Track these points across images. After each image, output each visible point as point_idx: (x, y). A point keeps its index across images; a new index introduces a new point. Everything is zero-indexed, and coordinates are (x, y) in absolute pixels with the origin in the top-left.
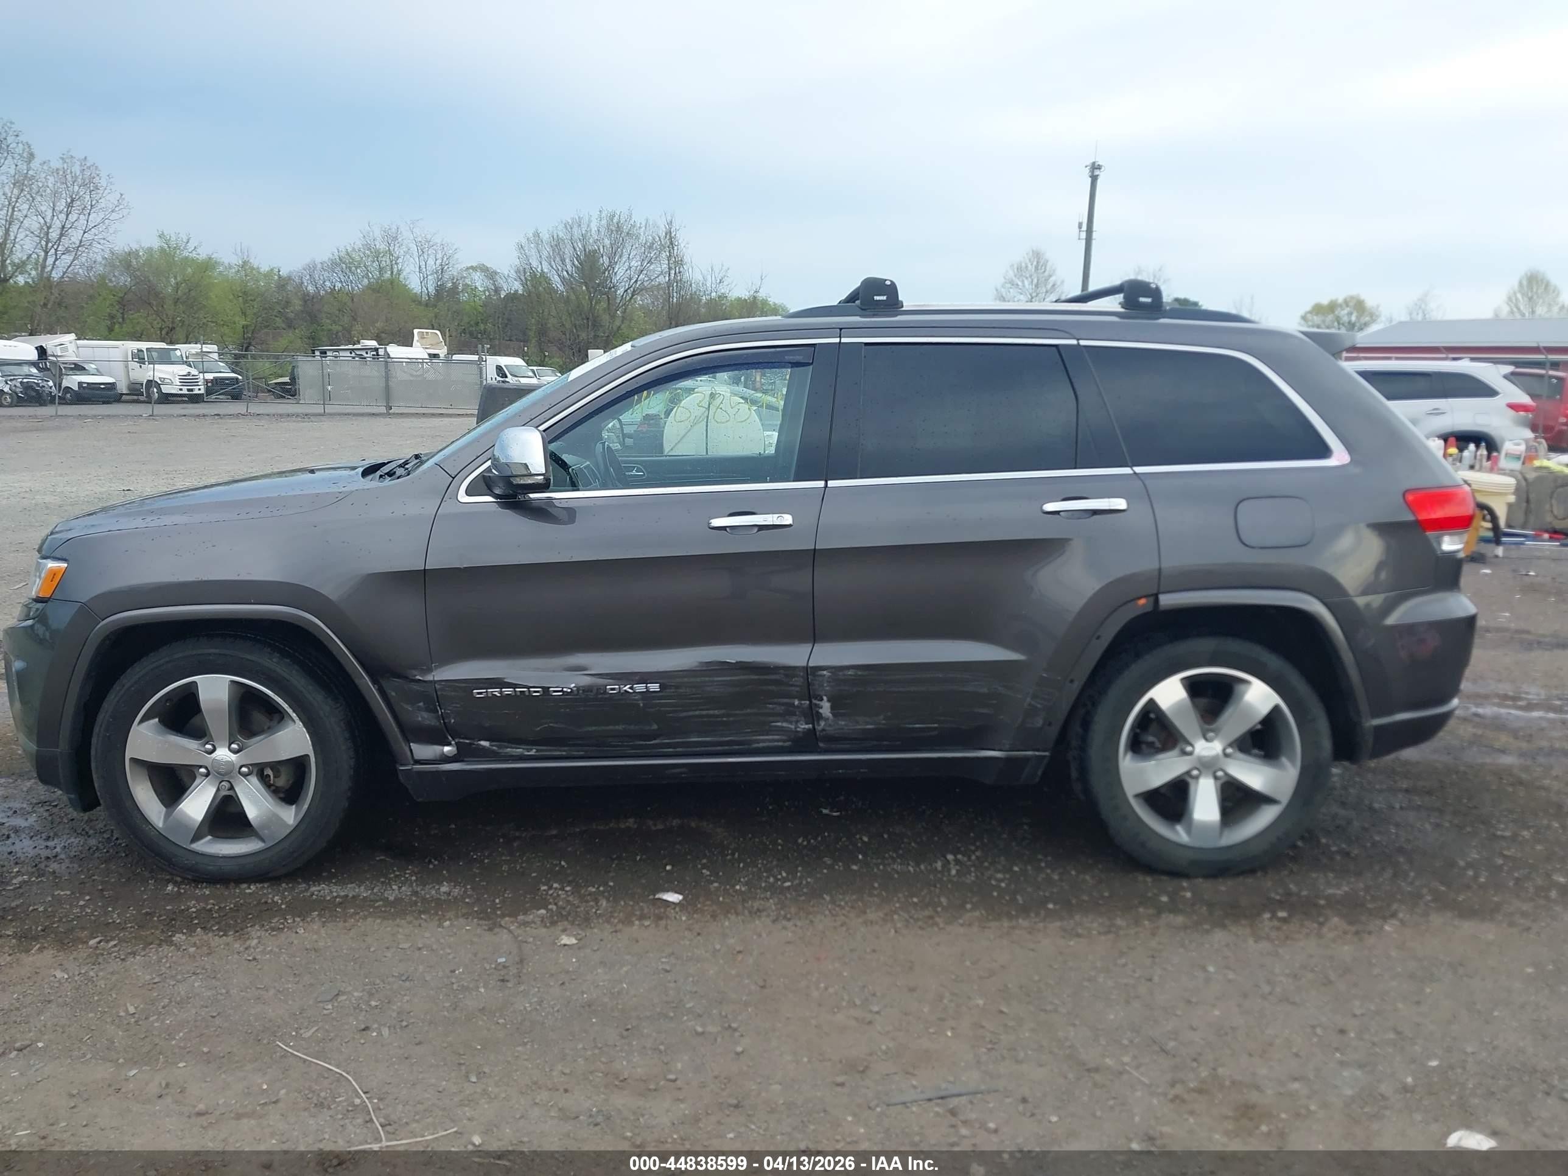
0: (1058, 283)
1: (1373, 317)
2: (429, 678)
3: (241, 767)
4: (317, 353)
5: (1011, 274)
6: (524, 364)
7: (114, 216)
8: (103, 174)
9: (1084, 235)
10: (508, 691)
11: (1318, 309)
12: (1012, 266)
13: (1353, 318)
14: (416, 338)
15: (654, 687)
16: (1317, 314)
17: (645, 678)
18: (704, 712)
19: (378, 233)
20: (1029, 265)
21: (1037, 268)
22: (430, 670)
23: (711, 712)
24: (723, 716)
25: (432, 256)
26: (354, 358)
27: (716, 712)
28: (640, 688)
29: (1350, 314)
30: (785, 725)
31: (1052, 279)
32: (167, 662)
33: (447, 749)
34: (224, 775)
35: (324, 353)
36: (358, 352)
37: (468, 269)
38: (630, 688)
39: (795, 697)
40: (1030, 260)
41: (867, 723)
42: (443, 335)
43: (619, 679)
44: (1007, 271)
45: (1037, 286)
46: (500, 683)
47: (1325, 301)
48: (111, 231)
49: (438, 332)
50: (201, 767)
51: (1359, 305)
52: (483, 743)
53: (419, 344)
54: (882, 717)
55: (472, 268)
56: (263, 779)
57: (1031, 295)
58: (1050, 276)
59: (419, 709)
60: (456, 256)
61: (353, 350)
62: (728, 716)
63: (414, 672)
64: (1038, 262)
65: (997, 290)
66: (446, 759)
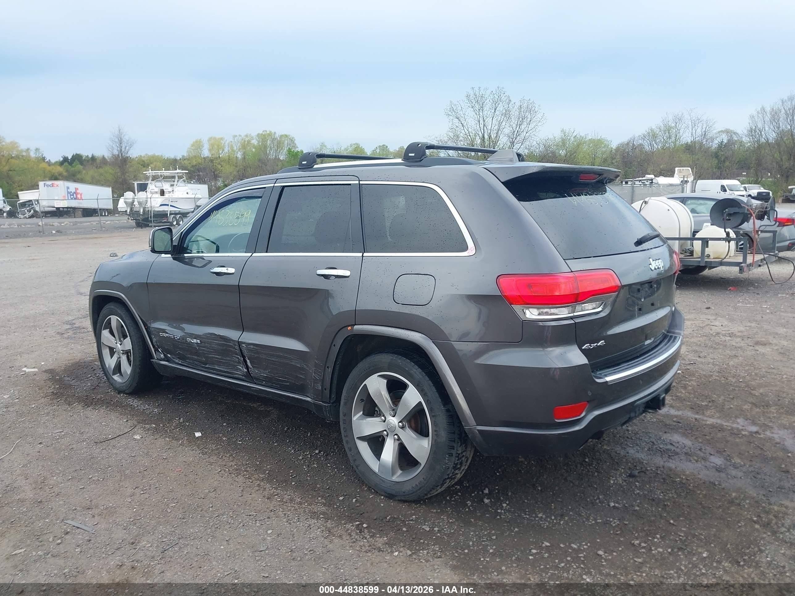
4: (624, 183)
6: (740, 184)
7: (540, 124)
8: (537, 106)
14: (676, 172)
15: (199, 341)
19: (671, 118)
25: (700, 127)
26: (640, 185)
35: (626, 183)
36: (643, 182)
37: (719, 132)
42: (692, 169)
48: (537, 131)
49: (690, 169)
53: (677, 176)
55: (722, 131)
60: (714, 126)
61: (640, 180)
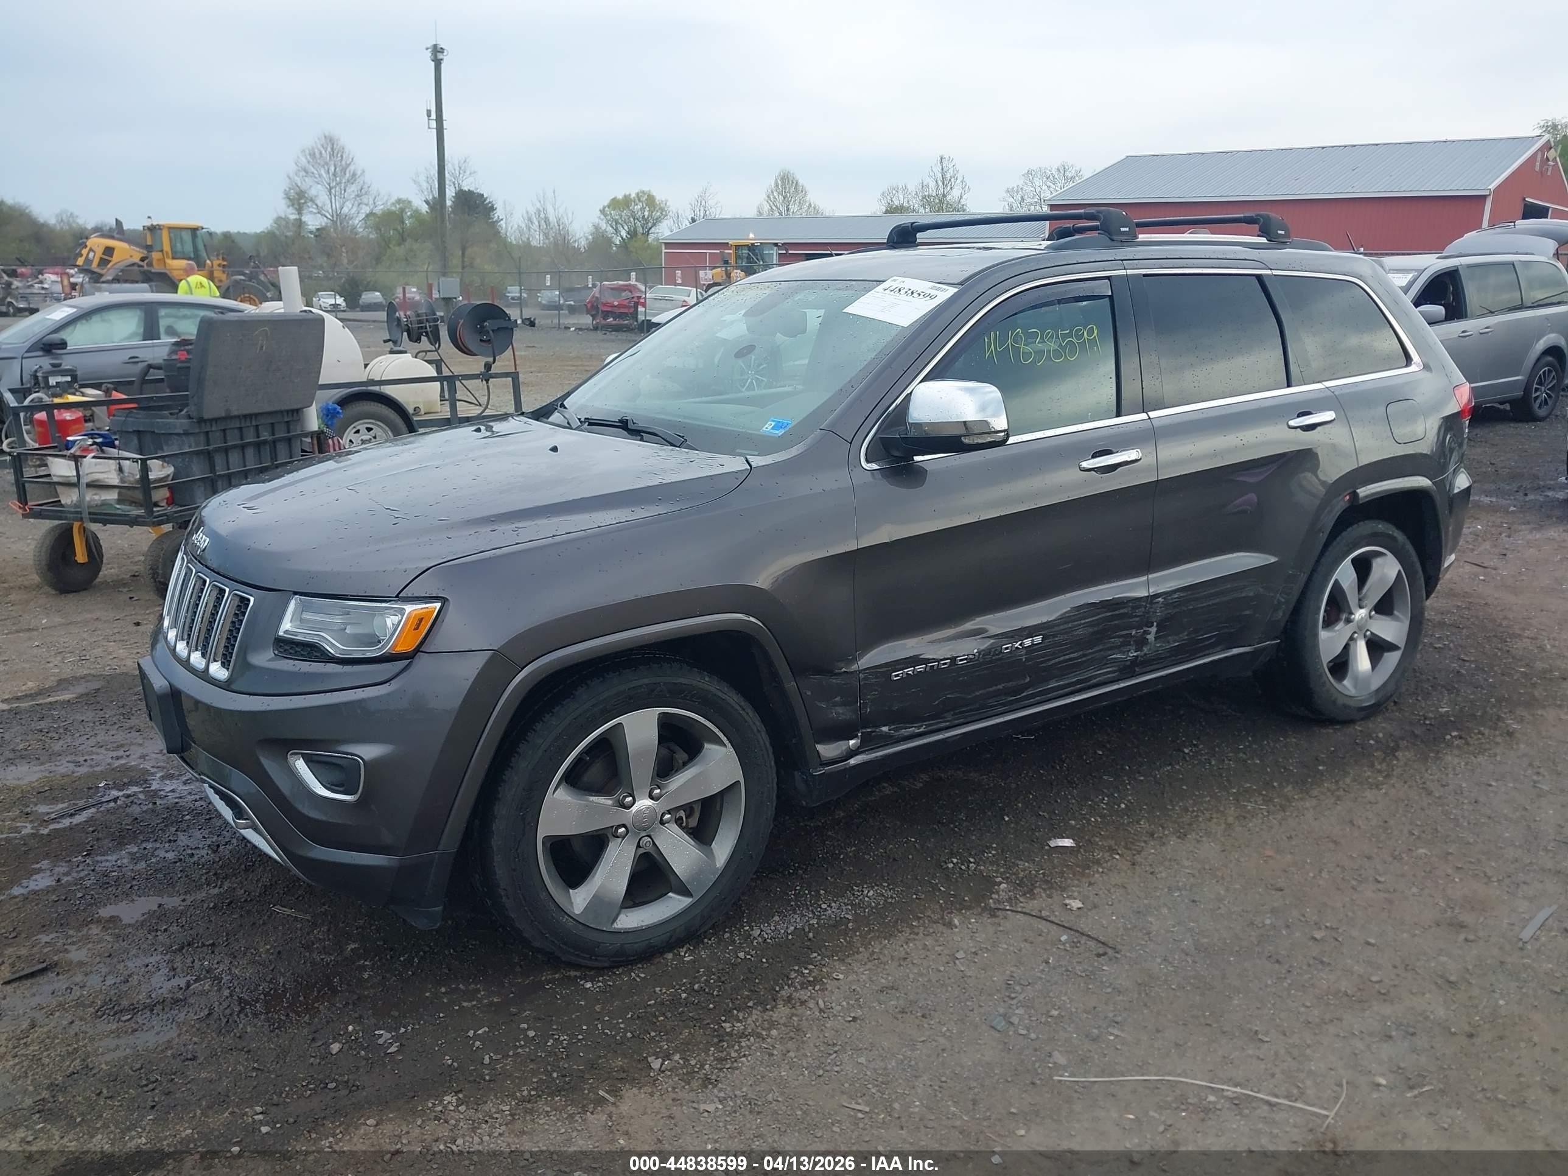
0: (359, 173)
1: (664, 212)
2: (854, 667)
3: (663, 815)
5: (303, 161)
9: (433, 124)
10: (920, 668)
11: (615, 203)
12: (303, 151)
13: (646, 213)
15: (1038, 639)
16: (614, 209)
17: (1030, 632)
18: (1067, 657)
20: (323, 152)
21: (332, 155)
22: (855, 660)
23: (1072, 656)
24: (1080, 657)
27: (1075, 655)
28: (1028, 642)
29: (642, 209)
30: (1118, 656)
31: (352, 168)
32: (593, 706)
33: (852, 742)
34: (645, 827)
38: (1020, 645)
39: (1131, 629)
40: (323, 146)
41: (1175, 641)
43: (1012, 637)
44: (298, 157)
45: (335, 175)
46: (914, 661)
47: (620, 197)
50: (620, 826)
51: (651, 201)
52: (885, 729)
54: (1186, 633)
56: (679, 822)
57: (329, 184)
58: (348, 165)
59: (835, 705)
62: (1084, 655)
63: (839, 664)
64: (332, 149)
65: (289, 178)
66: (852, 753)
